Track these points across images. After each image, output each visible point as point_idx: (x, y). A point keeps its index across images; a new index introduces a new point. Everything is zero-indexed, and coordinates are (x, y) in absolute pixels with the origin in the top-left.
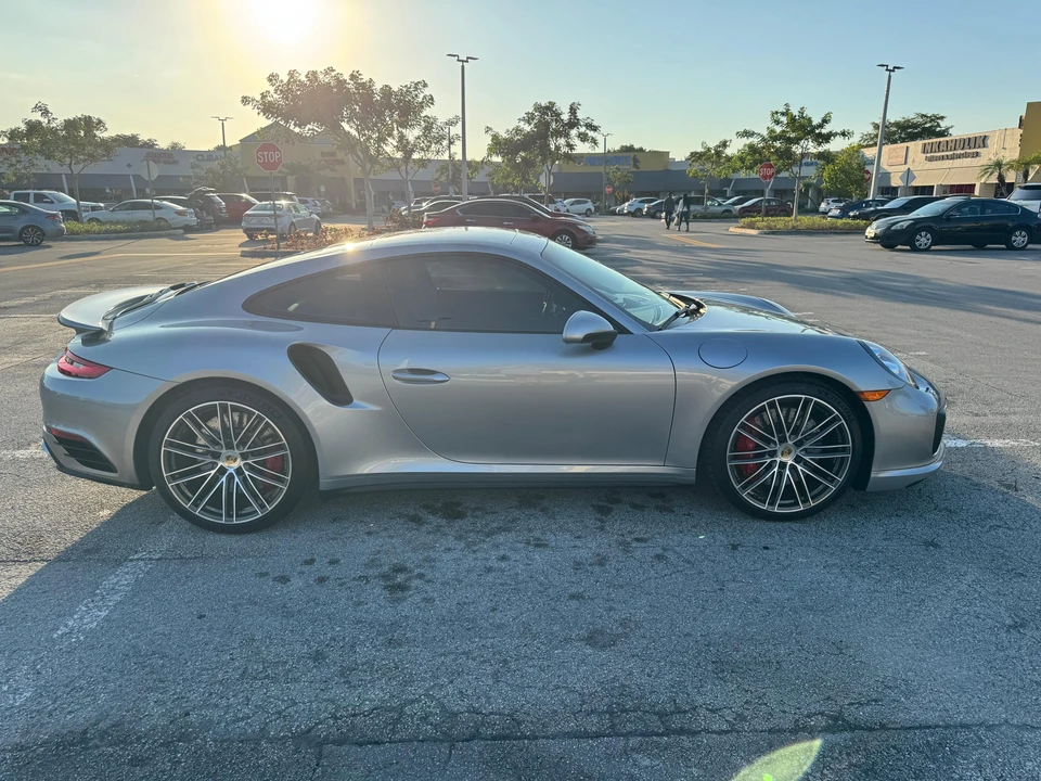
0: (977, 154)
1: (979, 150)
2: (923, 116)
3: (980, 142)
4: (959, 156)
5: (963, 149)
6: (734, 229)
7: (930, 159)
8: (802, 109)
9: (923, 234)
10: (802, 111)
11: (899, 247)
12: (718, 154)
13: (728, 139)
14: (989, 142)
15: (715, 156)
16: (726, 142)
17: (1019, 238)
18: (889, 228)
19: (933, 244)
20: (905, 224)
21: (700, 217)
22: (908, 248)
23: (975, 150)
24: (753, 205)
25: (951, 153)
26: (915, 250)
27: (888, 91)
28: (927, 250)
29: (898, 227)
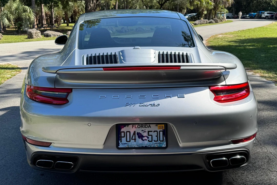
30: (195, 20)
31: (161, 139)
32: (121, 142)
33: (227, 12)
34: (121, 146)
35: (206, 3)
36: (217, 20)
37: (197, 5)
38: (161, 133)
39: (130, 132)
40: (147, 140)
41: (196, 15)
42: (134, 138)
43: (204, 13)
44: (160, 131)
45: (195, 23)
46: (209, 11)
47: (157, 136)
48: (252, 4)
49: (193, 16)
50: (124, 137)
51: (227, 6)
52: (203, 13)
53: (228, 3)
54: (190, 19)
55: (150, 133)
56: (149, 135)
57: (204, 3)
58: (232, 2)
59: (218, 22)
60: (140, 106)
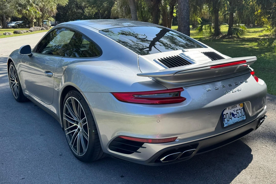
30: (22, 27)
31: (243, 115)
32: (225, 122)
33: (54, 20)
34: (225, 126)
35: (34, 12)
36: (47, 27)
37: (26, 13)
38: (242, 109)
39: (228, 113)
40: (237, 117)
41: (23, 23)
42: (230, 118)
43: (34, 21)
44: (242, 108)
45: (31, 30)
46: (38, 19)
47: (241, 113)
48: (69, 14)
49: (20, 24)
50: (226, 118)
51: (52, 15)
52: (32, 21)
53: (53, 13)
54: (18, 27)
55: (238, 111)
56: (237, 113)
57: (33, 12)
58: (56, 12)
59: (48, 29)
60: (233, 92)
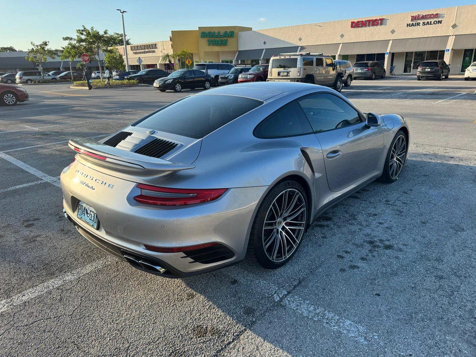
0: (154, 52)
1: (154, 50)
2: (117, 34)
3: (154, 46)
4: (147, 52)
5: (148, 49)
6: (73, 87)
7: (136, 53)
8: (92, 27)
9: (178, 85)
10: (92, 29)
11: (167, 91)
12: (43, 48)
13: (47, 41)
14: (157, 46)
15: (42, 49)
16: (46, 42)
17: (207, 85)
18: (164, 83)
19: (182, 89)
20: (171, 81)
21: (42, 82)
22: (173, 91)
23: (153, 50)
24: (66, 75)
25: (143, 51)
26: (176, 91)
27: (123, 22)
28: (180, 92)
29: (168, 82)
32: (79, 212)
42: (84, 213)
47: (93, 217)
